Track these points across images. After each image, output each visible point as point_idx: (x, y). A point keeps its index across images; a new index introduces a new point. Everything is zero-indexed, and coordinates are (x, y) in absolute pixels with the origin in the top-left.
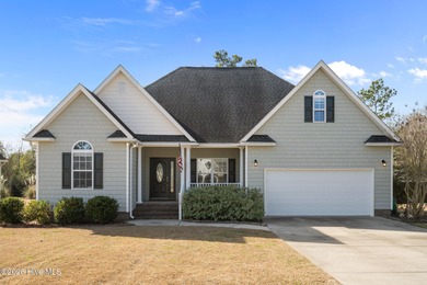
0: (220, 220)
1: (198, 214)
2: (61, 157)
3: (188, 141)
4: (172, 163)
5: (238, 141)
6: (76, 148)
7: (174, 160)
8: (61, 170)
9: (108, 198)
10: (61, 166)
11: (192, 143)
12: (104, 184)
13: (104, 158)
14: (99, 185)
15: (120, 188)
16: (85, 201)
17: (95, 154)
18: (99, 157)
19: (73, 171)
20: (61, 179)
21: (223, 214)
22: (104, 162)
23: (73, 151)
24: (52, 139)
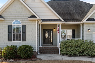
0: (81, 56)
1: (70, 53)
2: (7, 27)
3: (61, 21)
4: (51, 31)
5: (81, 21)
6: (14, 23)
7: (52, 30)
8: (7, 33)
9: (28, 46)
10: (7, 31)
11: (63, 22)
12: (26, 39)
13: (26, 27)
14: (24, 40)
15: (34, 41)
16: (18, 47)
17: (22, 26)
18: (24, 27)
19: (12, 33)
20: (7, 37)
21: (81, 53)
22: (26, 29)
23: (13, 25)
24: (3, 19)
